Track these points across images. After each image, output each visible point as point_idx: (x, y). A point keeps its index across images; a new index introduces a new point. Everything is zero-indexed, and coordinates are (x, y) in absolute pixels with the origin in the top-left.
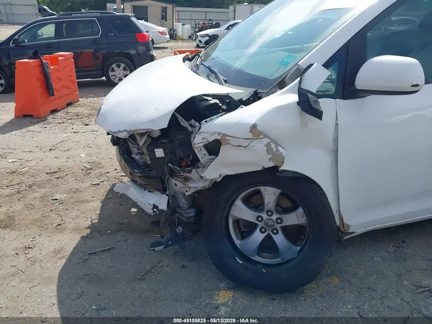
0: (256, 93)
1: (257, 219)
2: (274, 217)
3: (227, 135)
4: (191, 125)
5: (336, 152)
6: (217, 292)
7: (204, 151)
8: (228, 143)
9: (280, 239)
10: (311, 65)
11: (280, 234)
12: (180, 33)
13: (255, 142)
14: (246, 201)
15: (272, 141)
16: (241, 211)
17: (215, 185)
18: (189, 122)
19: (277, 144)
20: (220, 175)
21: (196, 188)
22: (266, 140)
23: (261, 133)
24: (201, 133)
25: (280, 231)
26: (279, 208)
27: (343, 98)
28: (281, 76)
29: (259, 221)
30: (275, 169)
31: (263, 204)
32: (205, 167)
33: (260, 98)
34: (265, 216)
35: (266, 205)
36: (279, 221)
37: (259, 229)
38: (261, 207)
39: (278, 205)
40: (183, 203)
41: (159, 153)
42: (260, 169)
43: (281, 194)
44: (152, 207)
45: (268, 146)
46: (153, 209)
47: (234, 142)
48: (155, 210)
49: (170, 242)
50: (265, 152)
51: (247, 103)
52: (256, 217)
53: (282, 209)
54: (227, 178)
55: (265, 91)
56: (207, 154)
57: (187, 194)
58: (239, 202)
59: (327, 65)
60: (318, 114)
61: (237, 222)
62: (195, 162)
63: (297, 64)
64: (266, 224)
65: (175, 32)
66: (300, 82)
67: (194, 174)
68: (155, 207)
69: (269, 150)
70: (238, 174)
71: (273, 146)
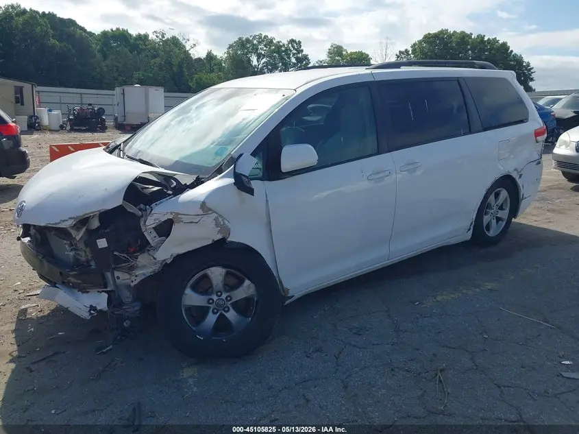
0: (198, 179)
1: (208, 303)
2: (224, 296)
3: (179, 214)
4: (140, 210)
5: (269, 224)
6: (181, 371)
7: (155, 234)
8: (180, 221)
9: (231, 315)
10: (241, 155)
11: (231, 310)
12: (45, 121)
13: (205, 218)
14: (195, 288)
15: (220, 215)
16: (192, 298)
17: (166, 267)
18: (138, 207)
19: (223, 219)
20: (171, 256)
21: (144, 275)
22: (215, 215)
23: (210, 210)
24: (153, 214)
25: (231, 308)
26: (227, 287)
27: (269, 180)
28: (218, 164)
29: (210, 304)
30: (223, 240)
31: (211, 286)
32: (156, 248)
33: (203, 182)
34: (215, 298)
35: (214, 286)
36: (229, 298)
37: (211, 311)
38: (210, 290)
39: (225, 285)
40: (127, 296)
41: (102, 243)
42: (210, 242)
43: (227, 273)
44: (88, 309)
45: (216, 219)
46: (89, 311)
47: (185, 219)
48: (92, 312)
49: (119, 338)
50: (214, 226)
51: (193, 186)
52: (206, 301)
53: (230, 287)
54: (178, 258)
55: (207, 176)
56: (157, 237)
57: (132, 285)
58: (188, 291)
59: (254, 154)
60: (250, 191)
61: (190, 309)
62: (144, 246)
63: (230, 154)
64: (218, 305)
65: (38, 121)
66: (235, 167)
67: (142, 259)
68: (92, 308)
69: (217, 224)
70: (189, 252)
71: (220, 219)
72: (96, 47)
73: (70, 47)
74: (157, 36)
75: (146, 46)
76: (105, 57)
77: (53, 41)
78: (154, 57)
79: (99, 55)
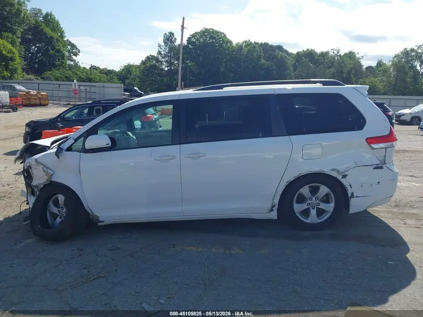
19: (47, 168)
22: (42, 166)
35: (60, 204)
45: (43, 168)
47: (32, 166)
50: (43, 172)
52: (58, 211)
71: (45, 169)
72: (290, 62)
73: (274, 64)
74: (333, 53)
75: (324, 59)
76: (295, 69)
77: (263, 61)
78: (330, 67)
79: (292, 69)
